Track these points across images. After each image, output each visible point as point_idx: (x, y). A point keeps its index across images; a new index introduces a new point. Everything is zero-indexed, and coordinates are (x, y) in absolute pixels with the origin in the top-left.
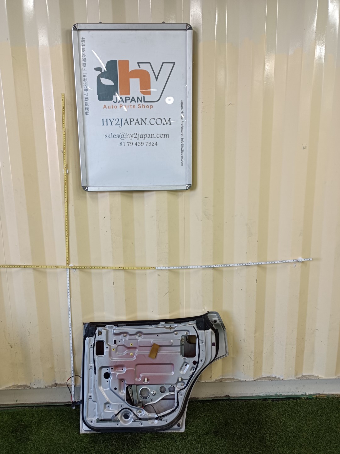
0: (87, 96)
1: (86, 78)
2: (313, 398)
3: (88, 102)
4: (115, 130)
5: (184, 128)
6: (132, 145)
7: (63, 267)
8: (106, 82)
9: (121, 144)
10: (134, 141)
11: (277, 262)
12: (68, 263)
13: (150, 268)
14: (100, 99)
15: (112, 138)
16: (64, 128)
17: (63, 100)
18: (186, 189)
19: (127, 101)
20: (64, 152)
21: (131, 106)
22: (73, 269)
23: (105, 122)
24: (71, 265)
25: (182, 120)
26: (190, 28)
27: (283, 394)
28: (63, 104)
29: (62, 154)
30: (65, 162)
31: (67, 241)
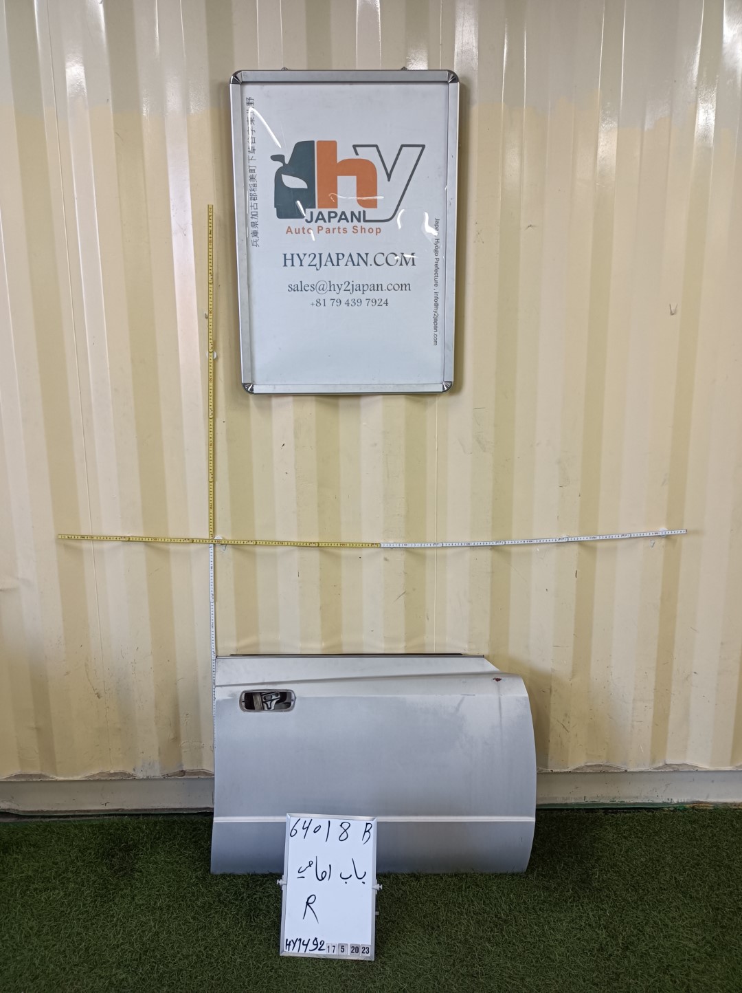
2: (685, 809)
3: (256, 220)
4: (308, 275)
5: (440, 272)
6: (338, 304)
7: (202, 541)
8: (292, 182)
10: (344, 296)
11: (617, 537)
12: (212, 533)
13: (370, 546)
14: (280, 215)
15: (301, 290)
16: (210, 271)
17: (211, 218)
18: (441, 390)
19: (332, 219)
20: (211, 317)
21: (339, 228)
22: (222, 544)
23: (289, 260)
24: (218, 537)
26: (455, 79)
27: (627, 801)
28: (211, 225)
29: (206, 321)
30: (211, 337)
31: (212, 490)
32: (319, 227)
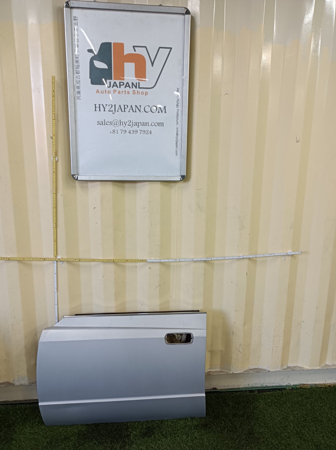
0: (79, 80)
1: (78, 59)
2: (297, 388)
3: (79, 85)
4: (108, 116)
5: (179, 117)
6: (125, 133)
7: (50, 260)
8: (100, 65)
9: (114, 131)
10: (128, 128)
12: (55, 255)
13: (141, 261)
14: (92, 83)
15: (105, 125)
16: (53, 113)
17: (54, 83)
18: (179, 180)
19: (121, 86)
20: (54, 138)
21: (125, 91)
22: (61, 261)
23: (98, 108)
24: (59, 257)
25: (178, 109)
27: (269, 385)
28: (54, 87)
29: (51, 140)
30: (54, 149)
31: (55, 232)
32: (114, 90)
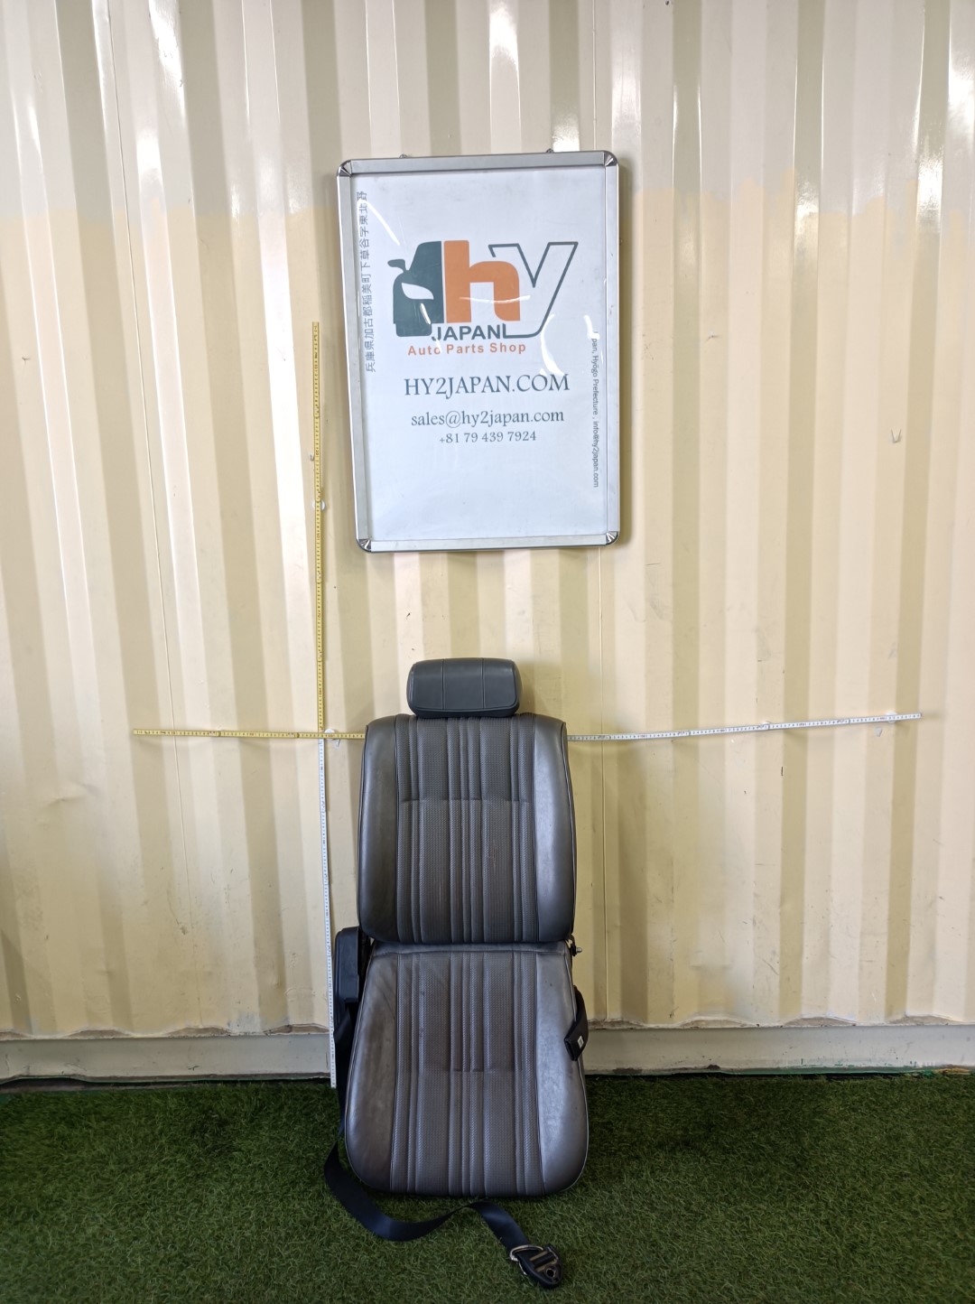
0: (372, 328)
1: (369, 284)
2: (933, 1075)
3: (371, 340)
4: (434, 404)
5: (600, 397)
6: (474, 439)
7: (309, 736)
9: (449, 437)
10: (481, 429)
11: (832, 723)
12: (322, 725)
14: (400, 333)
15: (428, 424)
16: (316, 403)
17: (316, 337)
18: (605, 543)
19: (464, 336)
20: (316, 459)
21: (473, 346)
22: (334, 739)
23: (411, 387)
25: (596, 378)
26: (613, 161)
27: (857, 1064)
28: (317, 346)
29: (312, 463)
30: (319, 484)
31: (321, 671)
32: (448, 346)
